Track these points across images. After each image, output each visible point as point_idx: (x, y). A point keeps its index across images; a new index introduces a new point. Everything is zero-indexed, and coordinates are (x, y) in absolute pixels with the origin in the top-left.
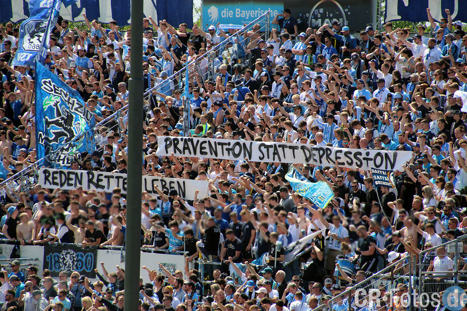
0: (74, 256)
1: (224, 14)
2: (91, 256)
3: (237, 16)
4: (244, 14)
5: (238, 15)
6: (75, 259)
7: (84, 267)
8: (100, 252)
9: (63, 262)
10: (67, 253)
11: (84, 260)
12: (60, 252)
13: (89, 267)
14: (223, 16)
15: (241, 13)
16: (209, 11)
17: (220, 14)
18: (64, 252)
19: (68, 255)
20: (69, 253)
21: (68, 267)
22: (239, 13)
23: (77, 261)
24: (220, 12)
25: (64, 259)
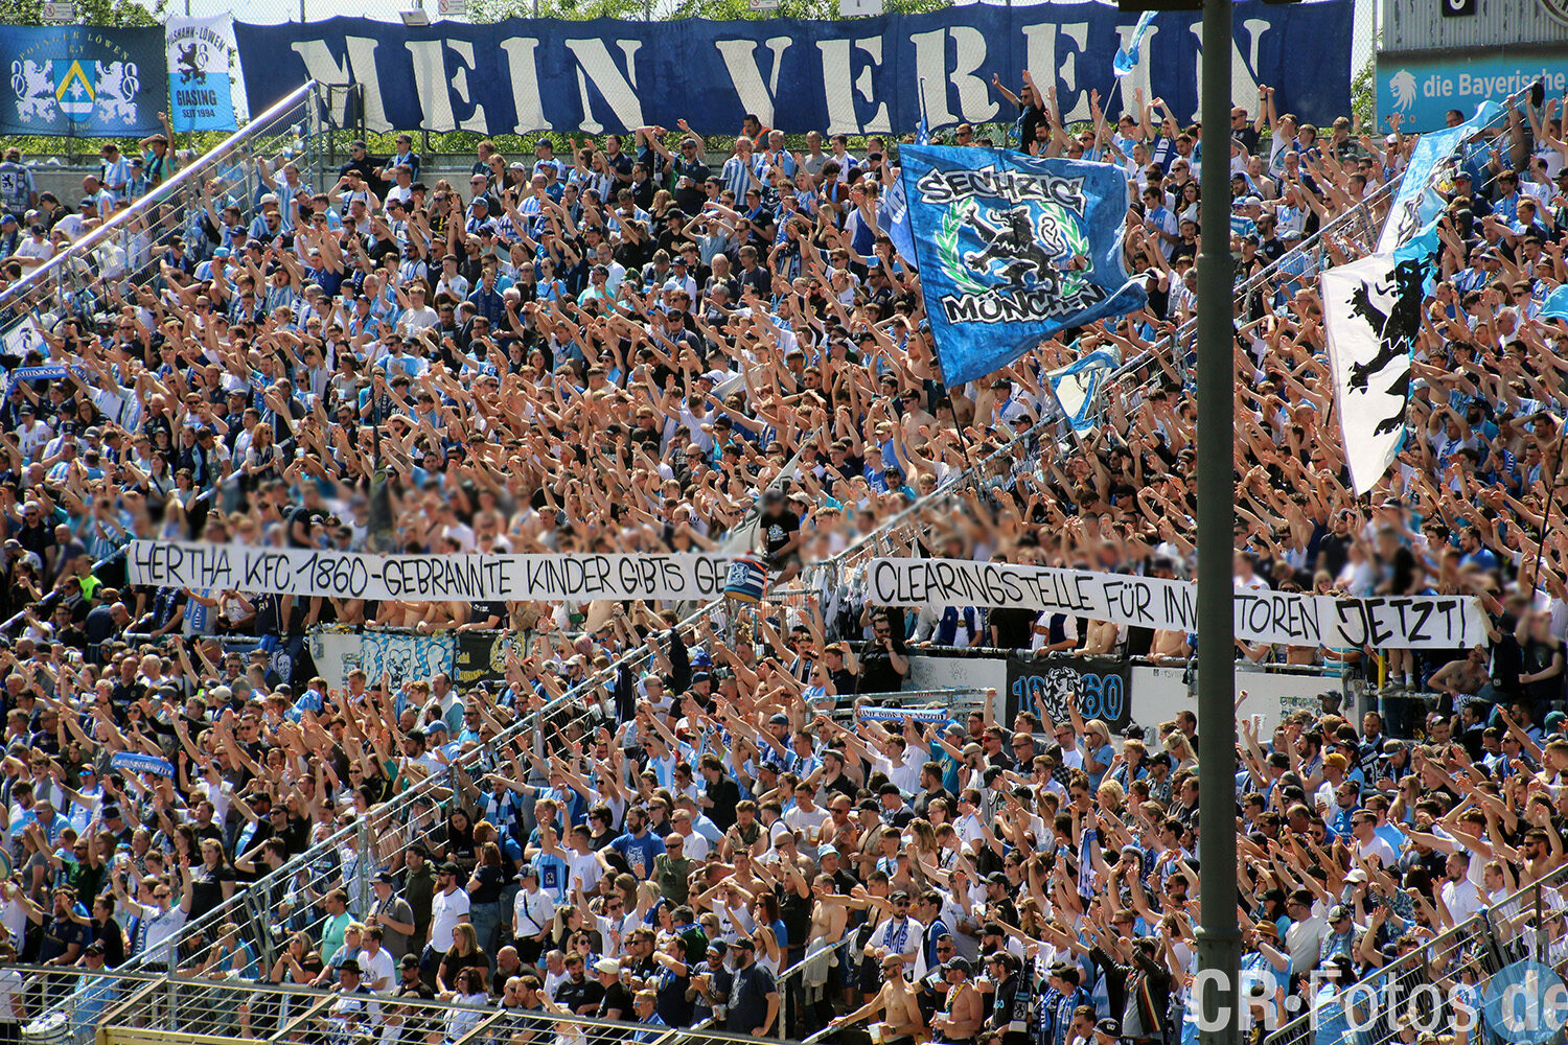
0: (1078, 682)
1: (1429, 90)
2: (1117, 681)
3: (1462, 93)
4: (1481, 86)
5: (1465, 88)
6: (1081, 690)
7: (1102, 708)
8: (1137, 671)
9: (1052, 696)
10: (1060, 677)
11: (1100, 691)
12: (1044, 673)
13: (1113, 708)
14: (1427, 95)
15: (1472, 84)
16: (1393, 83)
17: (1419, 90)
18: (1053, 674)
19: (1064, 681)
20: (1065, 676)
21: (1065, 708)
22: (1467, 84)
23: (1085, 694)
24: (1420, 83)
25: (1054, 690)
